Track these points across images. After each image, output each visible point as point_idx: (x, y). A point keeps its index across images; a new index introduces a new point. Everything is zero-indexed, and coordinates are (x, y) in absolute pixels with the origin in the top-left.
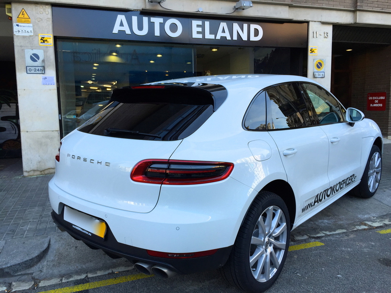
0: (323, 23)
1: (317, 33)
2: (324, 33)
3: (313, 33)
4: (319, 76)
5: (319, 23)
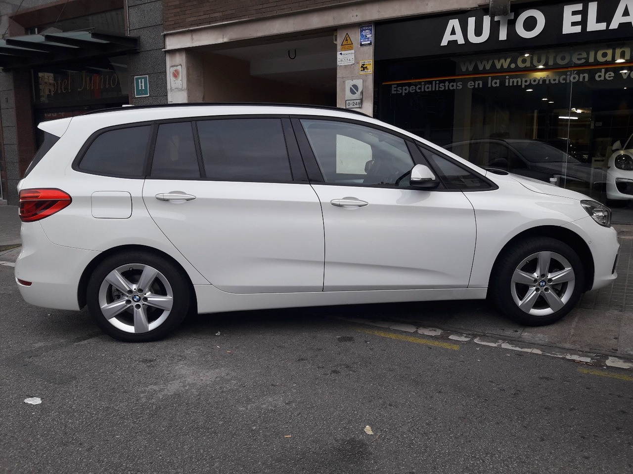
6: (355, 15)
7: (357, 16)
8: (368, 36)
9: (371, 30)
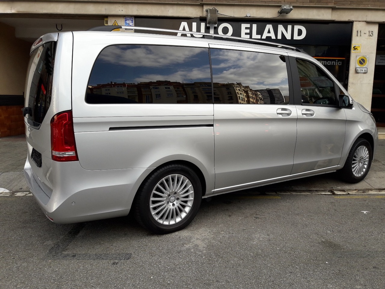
0: (368, 23)
1: (361, 32)
2: (369, 32)
3: (357, 32)
4: (362, 72)
5: (364, 23)
6: (121, 9)
7: (122, 10)
8: (130, 24)
9: (132, 21)
